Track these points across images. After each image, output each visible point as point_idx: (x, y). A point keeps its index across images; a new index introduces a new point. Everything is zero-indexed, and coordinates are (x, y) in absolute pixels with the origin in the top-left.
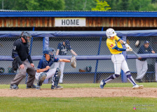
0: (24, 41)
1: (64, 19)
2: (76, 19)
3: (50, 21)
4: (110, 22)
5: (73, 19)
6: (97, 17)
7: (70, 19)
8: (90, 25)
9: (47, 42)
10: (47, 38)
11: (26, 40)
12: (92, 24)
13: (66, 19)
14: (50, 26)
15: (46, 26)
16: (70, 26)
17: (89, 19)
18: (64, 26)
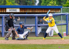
0: (11, 18)
1: (10, 9)
2: (15, 9)
3: (4, 10)
4: (30, 10)
5: (14, 9)
6: (25, 8)
7: (13, 9)
8: (22, 12)
9: (4, 19)
10: (4, 17)
11: (12, 17)
12: (22, 11)
13: (11, 9)
14: (4, 12)
16: (13, 12)
17: (21, 9)
18: (10, 12)
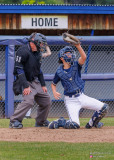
1: (34, 17)
2: (53, 17)
3: (14, 20)
4: (104, 23)
5: (49, 17)
6: (86, 15)
7: (44, 17)
8: (75, 27)
9: (12, 53)
10: (12, 46)
11: (38, 48)
12: (78, 24)
13: (38, 17)
14: (14, 28)
15: (8, 27)
16: (44, 27)
17: (72, 17)
18: (34, 27)
